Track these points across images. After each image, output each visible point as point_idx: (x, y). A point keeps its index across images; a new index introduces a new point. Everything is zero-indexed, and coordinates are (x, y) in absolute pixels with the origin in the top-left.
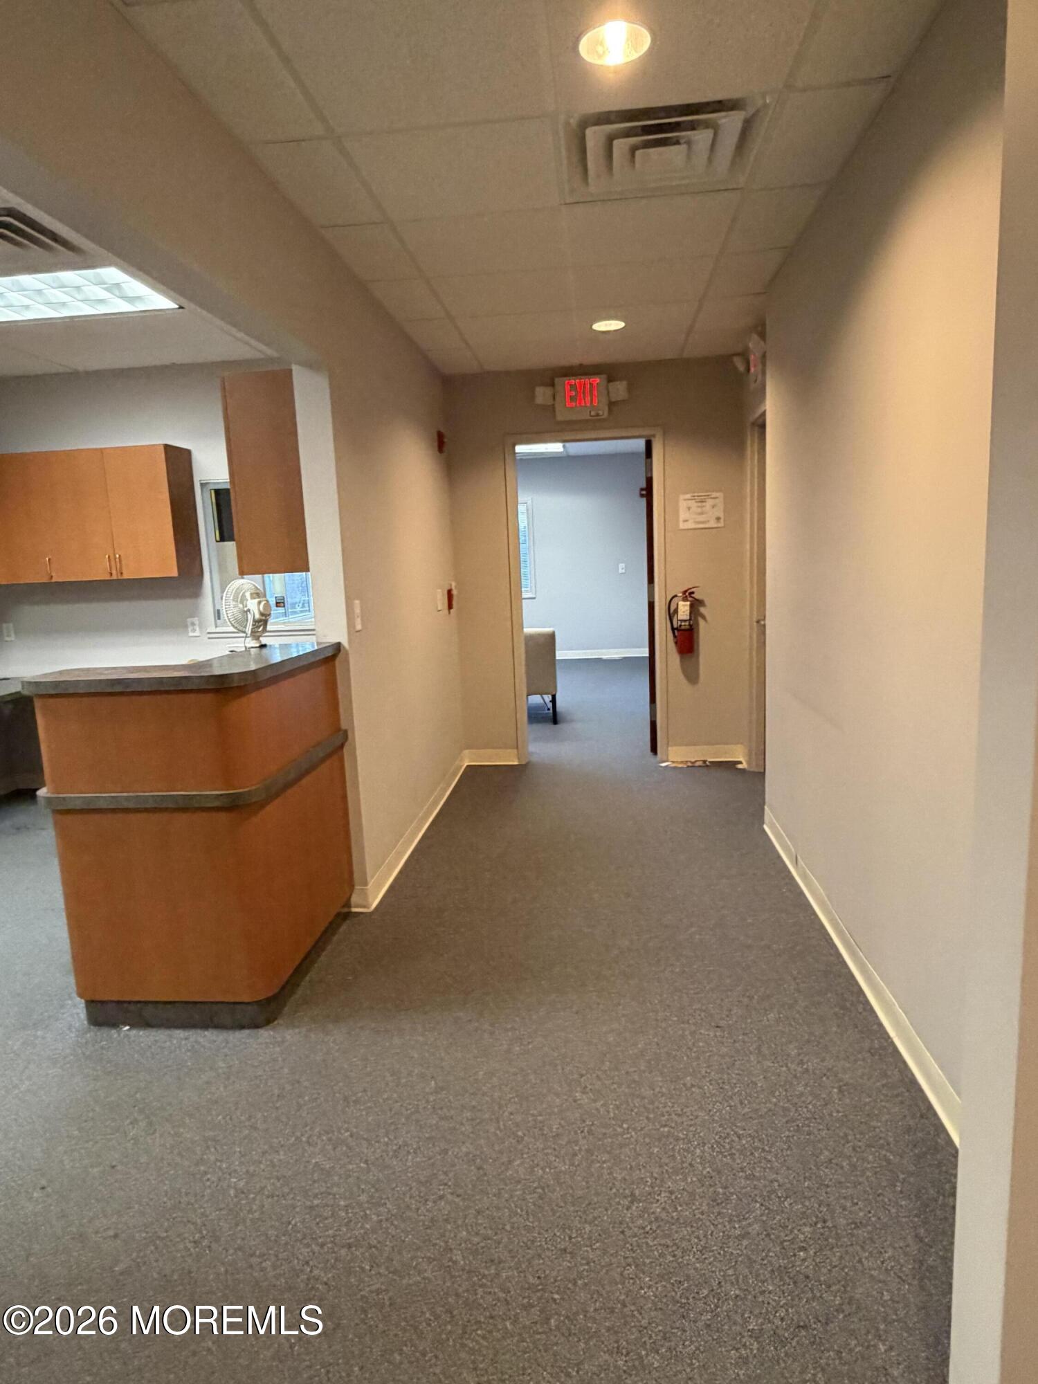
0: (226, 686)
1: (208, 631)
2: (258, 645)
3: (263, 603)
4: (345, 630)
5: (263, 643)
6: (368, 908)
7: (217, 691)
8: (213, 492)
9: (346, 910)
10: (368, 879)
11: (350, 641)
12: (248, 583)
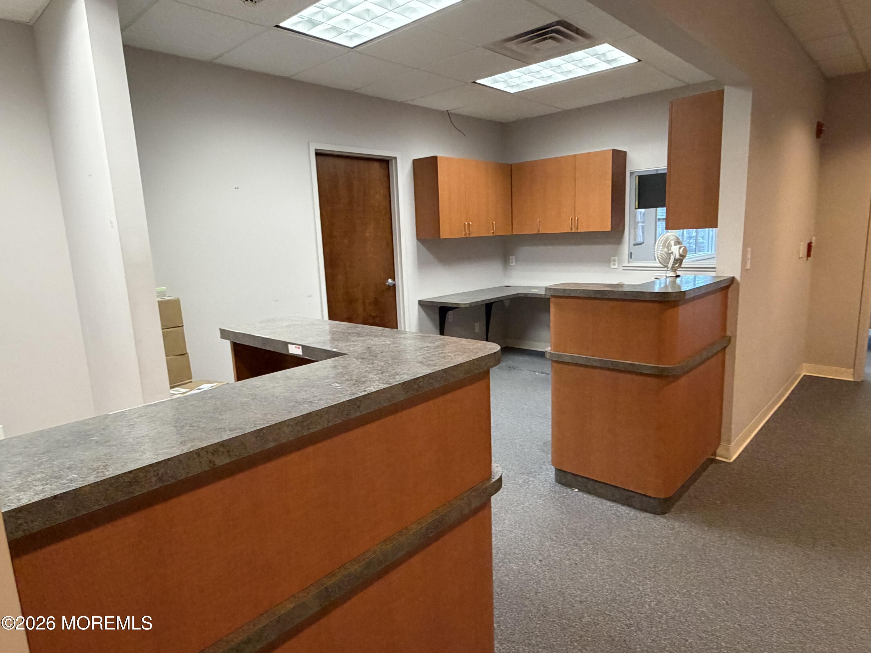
0: (667, 299)
1: (624, 265)
2: (675, 275)
3: (682, 249)
4: (739, 270)
5: (678, 274)
6: (730, 459)
7: (660, 302)
8: (637, 177)
9: (712, 457)
10: (733, 438)
11: (741, 277)
12: (673, 234)
